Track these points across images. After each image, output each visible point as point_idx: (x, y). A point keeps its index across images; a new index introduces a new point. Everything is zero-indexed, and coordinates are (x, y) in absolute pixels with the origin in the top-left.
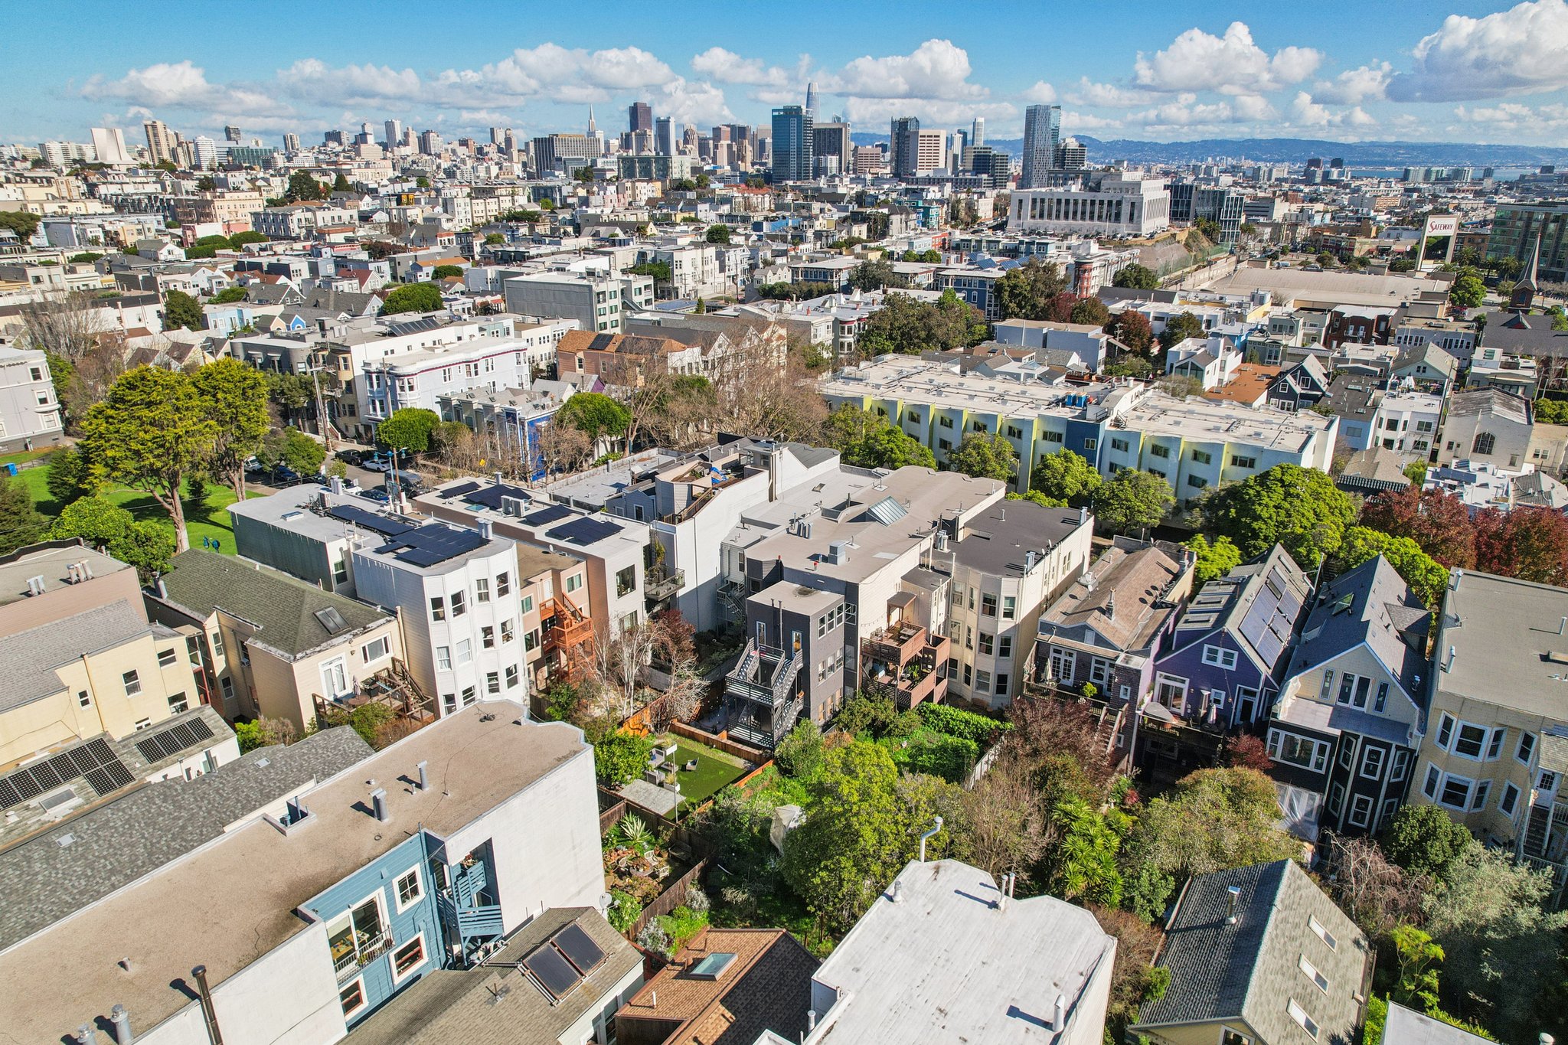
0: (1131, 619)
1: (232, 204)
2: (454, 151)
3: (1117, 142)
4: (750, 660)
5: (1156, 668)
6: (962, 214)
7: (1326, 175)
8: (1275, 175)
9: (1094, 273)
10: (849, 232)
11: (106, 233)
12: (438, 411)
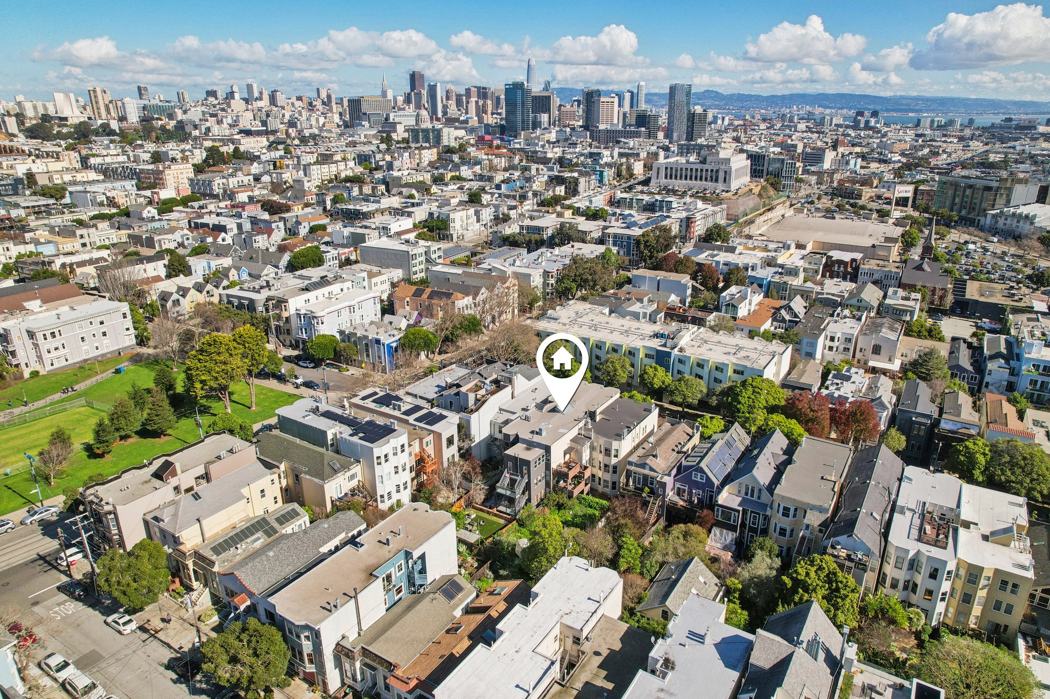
0: (666, 459)
1: (175, 172)
2: (293, 104)
3: (733, 95)
4: (506, 477)
5: (675, 481)
6: (624, 173)
7: (867, 122)
8: (834, 122)
9: (697, 223)
10: (554, 191)
11: (108, 198)
12: (338, 336)
